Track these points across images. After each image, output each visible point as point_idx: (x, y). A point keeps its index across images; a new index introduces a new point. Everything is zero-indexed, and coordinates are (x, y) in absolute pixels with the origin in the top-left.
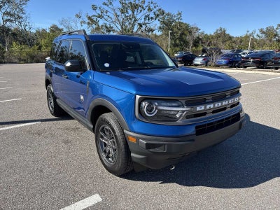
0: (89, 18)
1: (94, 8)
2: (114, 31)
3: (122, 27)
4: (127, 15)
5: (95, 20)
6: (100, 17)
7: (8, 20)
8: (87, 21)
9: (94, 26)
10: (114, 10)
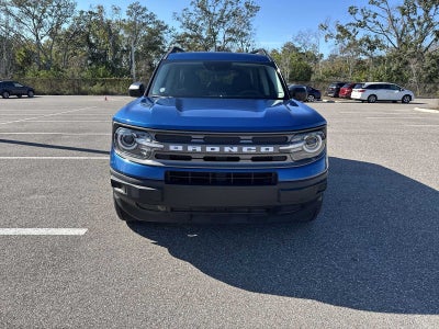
0: (340, 28)
1: (352, 11)
2: (383, 47)
3: (400, 40)
4: (412, 17)
5: (351, 31)
6: (361, 25)
7: (230, 39)
8: (336, 33)
9: (347, 41)
10: (388, 11)
